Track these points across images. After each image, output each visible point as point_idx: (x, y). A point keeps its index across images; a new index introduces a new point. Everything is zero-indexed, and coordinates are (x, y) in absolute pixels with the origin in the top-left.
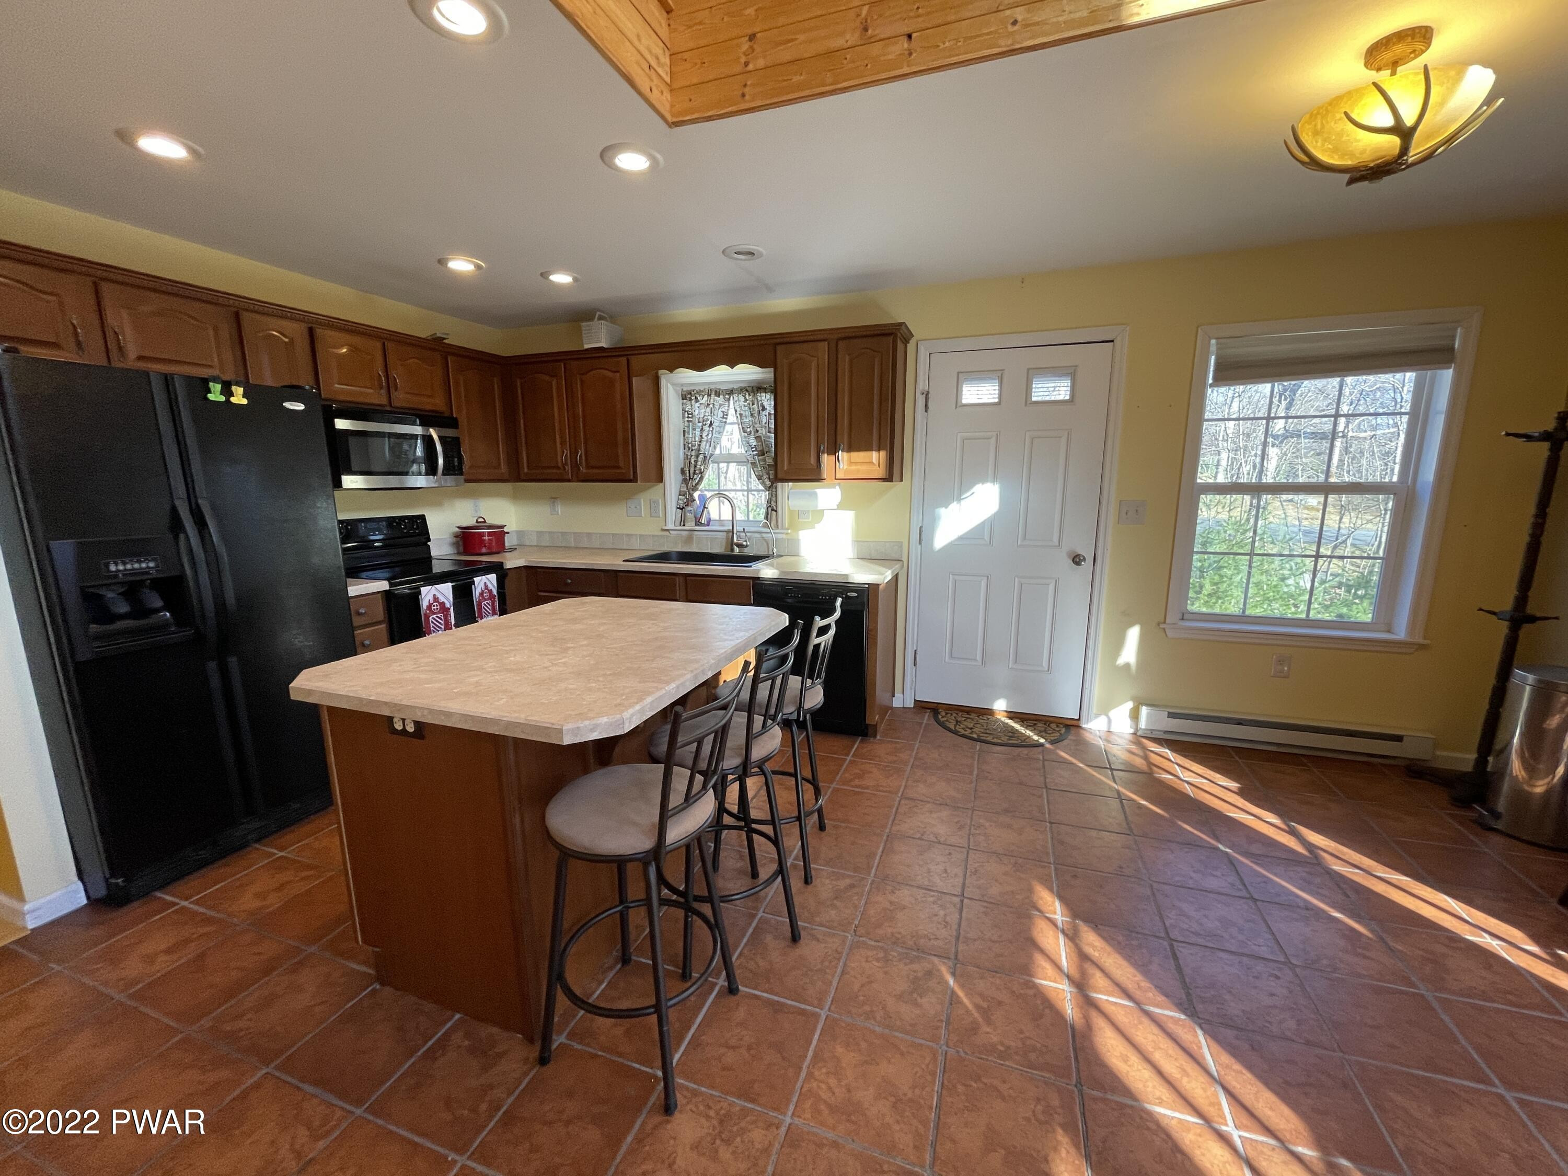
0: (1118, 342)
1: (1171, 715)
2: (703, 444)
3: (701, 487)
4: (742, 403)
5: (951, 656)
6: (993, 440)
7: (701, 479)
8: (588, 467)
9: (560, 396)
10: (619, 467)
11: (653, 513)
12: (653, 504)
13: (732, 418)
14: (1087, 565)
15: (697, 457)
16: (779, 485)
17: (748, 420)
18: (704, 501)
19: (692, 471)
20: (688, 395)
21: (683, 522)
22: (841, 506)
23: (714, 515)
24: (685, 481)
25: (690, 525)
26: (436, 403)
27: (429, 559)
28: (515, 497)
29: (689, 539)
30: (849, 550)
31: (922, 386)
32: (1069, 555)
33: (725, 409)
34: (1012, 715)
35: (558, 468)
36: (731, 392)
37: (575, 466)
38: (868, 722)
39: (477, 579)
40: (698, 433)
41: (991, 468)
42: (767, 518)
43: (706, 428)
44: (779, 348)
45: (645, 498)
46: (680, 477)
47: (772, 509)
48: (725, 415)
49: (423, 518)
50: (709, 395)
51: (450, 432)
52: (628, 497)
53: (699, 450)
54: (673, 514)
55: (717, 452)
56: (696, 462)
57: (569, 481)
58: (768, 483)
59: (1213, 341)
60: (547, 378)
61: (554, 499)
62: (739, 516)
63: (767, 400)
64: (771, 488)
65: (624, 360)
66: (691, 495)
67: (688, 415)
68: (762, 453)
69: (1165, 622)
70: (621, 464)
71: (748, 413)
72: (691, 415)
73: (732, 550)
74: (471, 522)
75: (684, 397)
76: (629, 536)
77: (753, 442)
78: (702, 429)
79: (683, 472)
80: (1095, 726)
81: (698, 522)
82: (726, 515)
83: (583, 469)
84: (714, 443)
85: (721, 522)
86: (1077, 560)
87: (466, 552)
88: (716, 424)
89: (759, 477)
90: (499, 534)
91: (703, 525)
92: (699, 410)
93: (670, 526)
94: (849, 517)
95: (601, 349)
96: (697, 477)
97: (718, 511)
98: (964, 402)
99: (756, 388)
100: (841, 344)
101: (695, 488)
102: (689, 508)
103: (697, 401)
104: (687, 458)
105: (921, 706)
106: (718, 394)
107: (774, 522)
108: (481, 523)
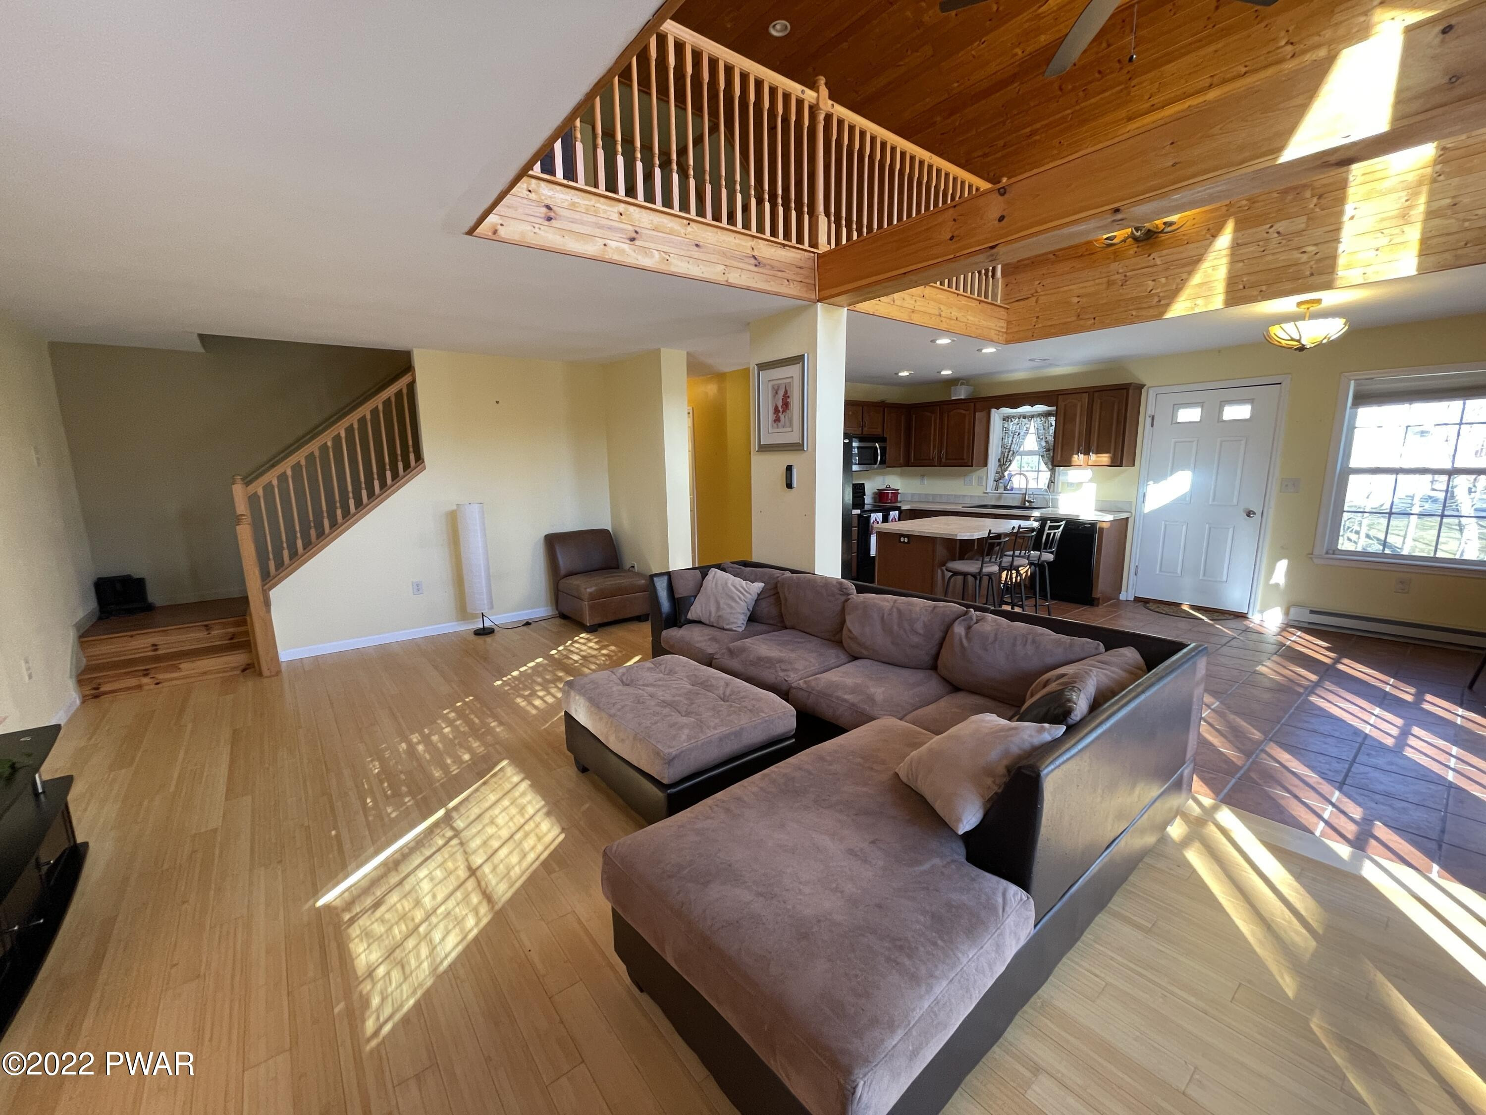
0: (1283, 384)
1: (1312, 612)
2: (1013, 446)
3: (1009, 469)
4: (1039, 422)
5: (1161, 570)
6: (1195, 443)
7: (1010, 465)
8: (947, 459)
9: (935, 423)
10: (963, 459)
11: (980, 483)
12: (980, 479)
13: (1032, 430)
14: (1258, 516)
15: (1009, 452)
16: (1057, 468)
17: (1042, 431)
18: (1010, 476)
19: (1005, 459)
20: (1006, 419)
21: (997, 488)
22: (1090, 481)
23: (1016, 485)
24: (1000, 466)
25: (1001, 490)
26: (878, 431)
27: (864, 504)
28: (902, 475)
29: (999, 498)
30: (1093, 505)
31: (1149, 412)
32: (1244, 511)
33: (1028, 426)
34: (1193, 607)
35: (930, 460)
36: (1032, 417)
37: (940, 459)
38: (1093, 596)
39: (891, 513)
40: (1010, 439)
41: (1193, 461)
42: (1048, 487)
43: (1016, 436)
44: (1060, 397)
45: (976, 474)
46: (998, 464)
47: (1052, 481)
48: (1028, 429)
49: (863, 484)
50: (1019, 418)
51: (883, 444)
52: (965, 475)
53: (1010, 448)
54: (991, 483)
55: (1021, 449)
56: (1008, 455)
57: (935, 466)
58: (1050, 467)
59: (1352, 382)
60: (929, 414)
61: (923, 476)
62: (1030, 486)
63: (1052, 420)
64: (1053, 471)
65: (973, 404)
66: (1003, 474)
67: (1005, 430)
68: (1048, 450)
69: (1312, 554)
70: (965, 457)
71: (1042, 428)
72: (1007, 429)
73: (1025, 504)
74: (884, 487)
75: (1004, 420)
76: (964, 496)
77: (1044, 444)
78: (1013, 438)
79: (999, 461)
80: (1255, 618)
81: (1005, 488)
82: (1023, 486)
83: (944, 460)
84: (1020, 445)
85: (1020, 489)
86: (1249, 514)
87: (880, 501)
88: (1022, 434)
89: (1046, 464)
90: (896, 493)
91: (1008, 490)
92: (1012, 426)
93: (989, 491)
94: (1093, 486)
95: (961, 399)
96: (1008, 464)
97: (1018, 483)
98: (1179, 420)
99: (1047, 415)
100: (1096, 394)
101: (1005, 470)
102: (1001, 481)
103: (1012, 421)
104: (1003, 453)
105: (1137, 600)
106: (1024, 417)
107: (1052, 489)
108: (888, 488)
